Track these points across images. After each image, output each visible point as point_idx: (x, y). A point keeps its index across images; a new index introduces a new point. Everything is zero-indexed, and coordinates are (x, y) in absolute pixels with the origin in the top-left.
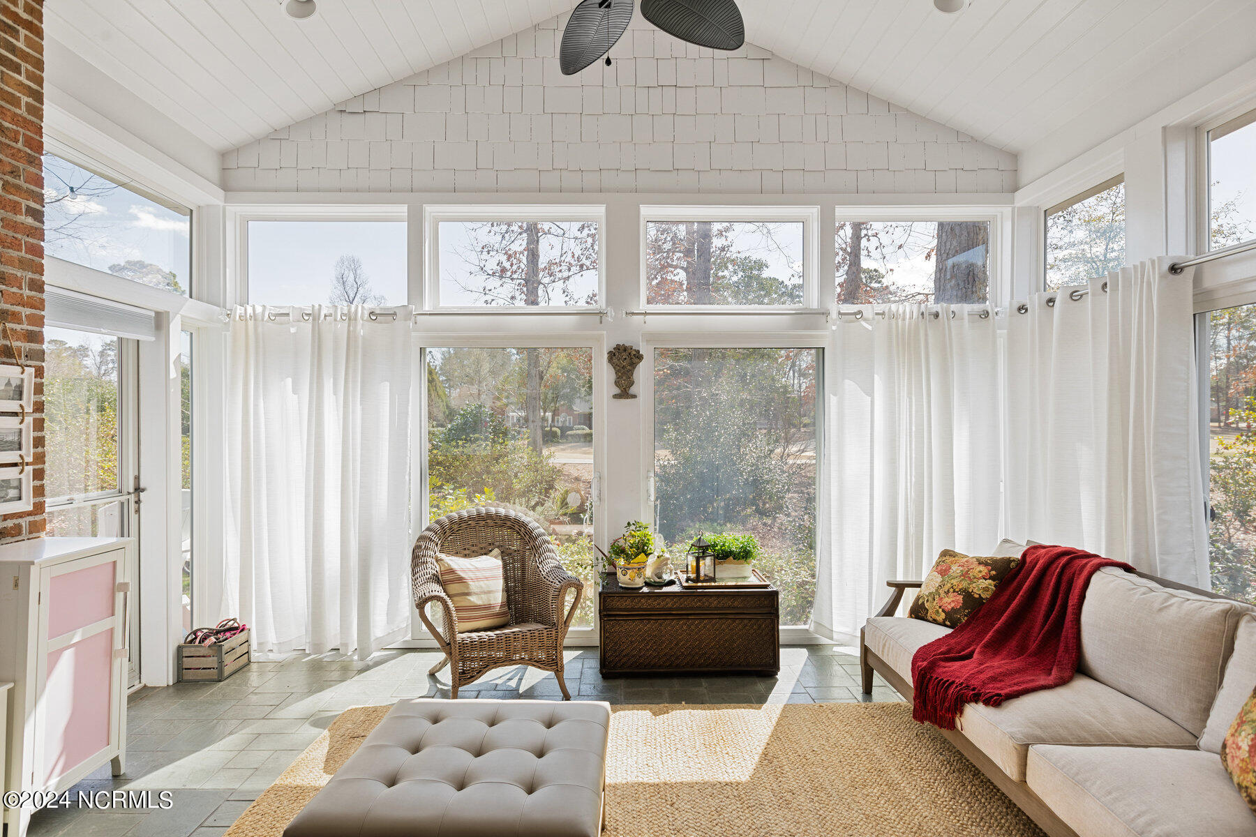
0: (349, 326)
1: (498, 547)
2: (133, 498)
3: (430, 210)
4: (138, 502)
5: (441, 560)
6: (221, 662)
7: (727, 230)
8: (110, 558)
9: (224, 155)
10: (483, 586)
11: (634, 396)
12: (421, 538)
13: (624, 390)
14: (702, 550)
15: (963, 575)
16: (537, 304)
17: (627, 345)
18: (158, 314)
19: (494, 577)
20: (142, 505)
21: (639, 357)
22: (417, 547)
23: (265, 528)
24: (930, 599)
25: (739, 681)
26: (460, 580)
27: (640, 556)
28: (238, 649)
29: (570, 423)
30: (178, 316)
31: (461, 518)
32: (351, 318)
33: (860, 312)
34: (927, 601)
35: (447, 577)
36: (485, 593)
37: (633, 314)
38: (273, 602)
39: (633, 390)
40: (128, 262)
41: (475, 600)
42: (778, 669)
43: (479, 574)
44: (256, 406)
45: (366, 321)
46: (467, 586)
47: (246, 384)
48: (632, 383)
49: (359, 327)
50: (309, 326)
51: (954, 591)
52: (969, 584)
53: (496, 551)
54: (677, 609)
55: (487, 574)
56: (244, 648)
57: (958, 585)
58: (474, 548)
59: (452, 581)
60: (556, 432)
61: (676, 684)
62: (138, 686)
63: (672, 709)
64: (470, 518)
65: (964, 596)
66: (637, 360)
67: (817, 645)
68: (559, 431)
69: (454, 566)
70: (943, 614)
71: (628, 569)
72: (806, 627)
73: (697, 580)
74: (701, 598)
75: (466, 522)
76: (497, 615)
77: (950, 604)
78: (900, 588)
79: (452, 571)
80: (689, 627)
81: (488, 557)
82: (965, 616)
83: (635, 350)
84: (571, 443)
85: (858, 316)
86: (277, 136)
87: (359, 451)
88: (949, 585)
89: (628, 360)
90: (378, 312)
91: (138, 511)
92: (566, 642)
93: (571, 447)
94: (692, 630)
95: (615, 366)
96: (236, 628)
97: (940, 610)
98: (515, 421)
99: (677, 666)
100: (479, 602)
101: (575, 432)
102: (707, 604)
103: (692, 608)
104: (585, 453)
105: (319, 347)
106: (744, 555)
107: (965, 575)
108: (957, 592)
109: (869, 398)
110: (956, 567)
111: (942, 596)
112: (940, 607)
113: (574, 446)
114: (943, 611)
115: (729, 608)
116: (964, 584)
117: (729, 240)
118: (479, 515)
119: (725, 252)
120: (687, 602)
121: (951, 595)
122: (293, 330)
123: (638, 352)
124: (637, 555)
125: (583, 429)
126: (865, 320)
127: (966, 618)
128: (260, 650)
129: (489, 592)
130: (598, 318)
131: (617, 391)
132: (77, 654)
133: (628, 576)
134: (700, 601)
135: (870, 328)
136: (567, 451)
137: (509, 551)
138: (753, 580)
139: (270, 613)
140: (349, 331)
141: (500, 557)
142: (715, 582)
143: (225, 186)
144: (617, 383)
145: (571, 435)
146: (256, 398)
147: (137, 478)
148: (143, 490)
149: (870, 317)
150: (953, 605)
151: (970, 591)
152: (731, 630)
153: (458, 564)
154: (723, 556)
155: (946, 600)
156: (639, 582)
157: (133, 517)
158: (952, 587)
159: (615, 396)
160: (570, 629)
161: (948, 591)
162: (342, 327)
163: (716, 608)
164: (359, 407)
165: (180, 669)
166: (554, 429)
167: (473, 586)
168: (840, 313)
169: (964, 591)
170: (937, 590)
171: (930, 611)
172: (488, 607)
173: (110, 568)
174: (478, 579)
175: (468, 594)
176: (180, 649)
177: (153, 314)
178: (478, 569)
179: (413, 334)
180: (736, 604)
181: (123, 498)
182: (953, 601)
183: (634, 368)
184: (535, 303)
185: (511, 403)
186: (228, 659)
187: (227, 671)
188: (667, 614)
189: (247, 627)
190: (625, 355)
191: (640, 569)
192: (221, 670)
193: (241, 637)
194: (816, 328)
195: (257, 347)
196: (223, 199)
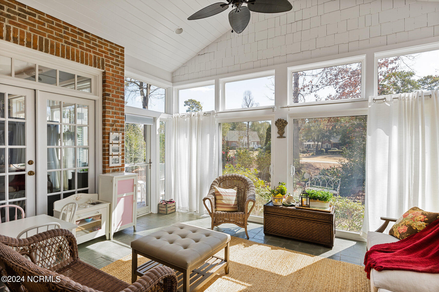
0: (198, 118)
1: (237, 187)
2: (149, 165)
3: (221, 80)
4: (150, 166)
5: (215, 188)
6: (167, 210)
7: (396, 60)
8: (132, 178)
9: (172, 73)
10: (228, 198)
11: (285, 137)
12: (214, 182)
13: (281, 135)
14: (306, 195)
15: (412, 219)
16: (298, 102)
17: (282, 119)
18: (154, 118)
19: (233, 196)
20: (151, 167)
21: (286, 123)
22: (212, 184)
23: (179, 176)
24: (396, 227)
25: (314, 246)
26: (220, 195)
27: (279, 194)
28: (172, 207)
29: (329, 146)
30: (159, 118)
31: (226, 176)
32: (199, 116)
33: (385, 99)
34: (394, 228)
35: (216, 194)
36: (228, 200)
37: (283, 107)
38: (181, 196)
39: (284, 135)
40: (189, 100)
41: (224, 202)
42: (333, 246)
43: (227, 194)
44: (177, 141)
45: (203, 116)
46: (222, 197)
47: (175, 136)
48: (284, 133)
49: (201, 118)
50: (189, 118)
51: (405, 225)
52: (412, 223)
53: (236, 188)
54: (291, 215)
55: (230, 194)
56: (174, 207)
57: (408, 222)
58: (230, 186)
59: (218, 195)
60: (323, 150)
61: (289, 242)
62: (150, 212)
63: (280, 249)
64: (229, 177)
65: (408, 228)
66: (285, 124)
67: (363, 242)
68: (324, 150)
69: (219, 190)
70: (399, 234)
71: (275, 198)
72: (359, 233)
73: (302, 206)
74: (300, 212)
75: (228, 178)
76: (232, 208)
77: (402, 230)
78: (387, 221)
79: (218, 192)
80: (296, 222)
81: (232, 189)
82: (406, 236)
83: (285, 121)
84: (329, 155)
85: (384, 100)
86: (184, 65)
87: (200, 154)
88: (404, 222)
89: (282, 124)
90: (206, 113)
91: (150, 168)
92: (248, 220)
93: (329, 156)
94: (297, 224)
95: (277, 126)
96: (172, 202)
97: (398, 232)
98: (306, 146)
99: (291, 236)
100: (226, 203)
101: (331, 150)
102: (303, 215)
103: (297, 216)
104: (335, 159)
105: (191, 124)
106: (324, 199)
107: (413, 219)
108: (406, 225)
109: (388, 137)
110: (411, 215)
111: (400, 226)
112: (398, 231)
113: (330, 156)
114: (399, 233)
115: (311, 218)
116: (410, 223)
117: (397, 64)
118: (232, 176)
119: (395, 70)
120: (295, 213)
121: (403, 226)
122: (185, 120)
123: (286, 121)
124: (278, 194)
125: (335, 149)
126: (387, 102)
127: (407, 237)
128: (179, 209)
129: (230, 200)
130: (272, 110)
131: (278, 135)
132: (125, 199)
133: (275, 201)
134: (300, 213)
135: (389, 105)
136: (327, 158)
137: (240, 188)
138: (328, 209)
139: (180, 199)
140: (198, 119)
141: (237, 190)
142: (309, 208)
143: (173, 82)
144: (278, 133)
145: (329, 152)
146: (177, 140)
147: (150, 160)
148: (151, 163)
149: (389, 100)
150: (403, 231)
151: (412, 226)
152: (312, 226)
153: (221, 190)
154: (314, 198)
155: (402, 228)
156: (279, 203)
157: (149, 169)
158: (405, 223)
159: (278, 137)
160: (250, 215)
161: (403, 224)
162: (197, 118)
163: (306, 217)
164: (200, 142)
165: (159, 210)
166: (323, 149)
167: (224, 197)
168: (374, 100)
169: (409, 226)
170: (399, 224)
171: (395, 232)
172: (229, 205)
173: (133, 180)
174: (226, 195)
175: (222, 200)
176: (159, 204)
177: (153, 118)
178: (227, 192)
179: (216, 119)
180: (315, 217)
181: (147, 165)
182: (403, 229)
183: (284, 127)
184: (297, 102)
185: (304, 139)
186: (169, 209)
187: (168, 212)
188: (287, 216)
189: (175, 202)
190: (280, 122)
191: (280, 199)
192: (167, 211)
193: (173, 204)
194: (364, 107)
195: (178, 125)
196: (172, 85)
